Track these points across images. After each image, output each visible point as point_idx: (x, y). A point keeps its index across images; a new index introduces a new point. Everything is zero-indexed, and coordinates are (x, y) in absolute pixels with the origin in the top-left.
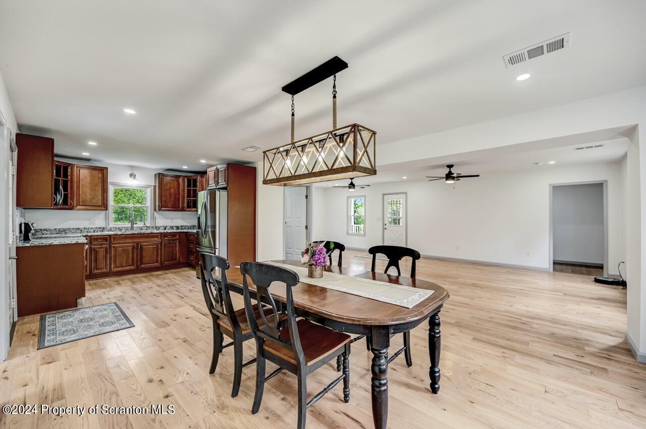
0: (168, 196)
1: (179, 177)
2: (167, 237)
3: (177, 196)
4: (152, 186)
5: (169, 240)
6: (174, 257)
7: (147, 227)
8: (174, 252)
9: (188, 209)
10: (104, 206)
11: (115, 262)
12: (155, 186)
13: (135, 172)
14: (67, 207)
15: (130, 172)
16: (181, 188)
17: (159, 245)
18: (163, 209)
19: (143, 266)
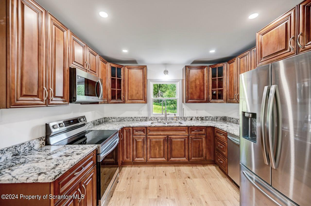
0: (194, 88)
1: (204, 67)
2: (194, 131)
3: (202, 88)
4: (180, 79)
5: (196, 134)
6: (201, 153)
7: (177, 117)
8: (201, 149)
9: (213, 101)
10: (145, 100)
11: (150, 153)
12: (183, 80)
13: (168, 69)
14: (121, 101)
15: (164, 69)
16: (206, 78)
17: (187, 139)
18: (189, 101)
19: (172, 159)
